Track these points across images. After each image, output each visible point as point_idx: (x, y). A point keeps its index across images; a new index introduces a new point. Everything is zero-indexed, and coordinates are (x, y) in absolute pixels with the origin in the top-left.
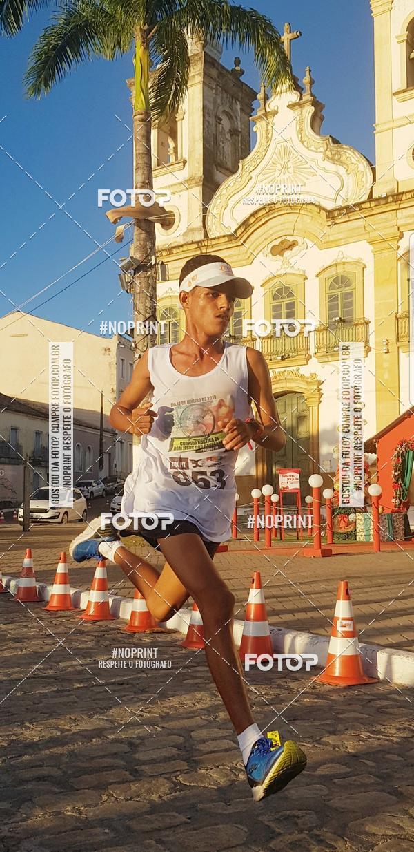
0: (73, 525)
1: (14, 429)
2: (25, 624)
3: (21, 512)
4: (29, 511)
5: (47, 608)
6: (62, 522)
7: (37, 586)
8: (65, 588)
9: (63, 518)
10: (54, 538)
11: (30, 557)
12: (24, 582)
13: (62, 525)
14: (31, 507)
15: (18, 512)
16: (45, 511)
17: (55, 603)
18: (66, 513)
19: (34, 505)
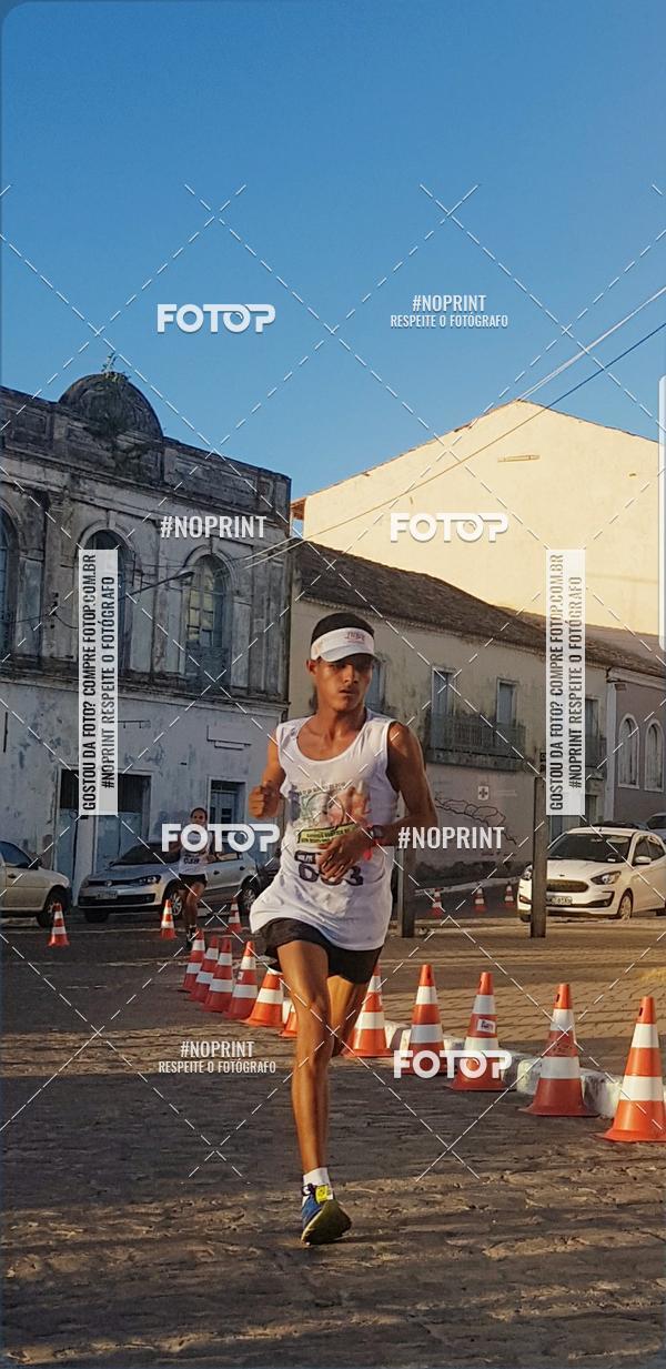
0: (645, 924)
1: (507, 686)
2: (562, 1173)
3: (526, 888)
4: (545, 888)
5: (608, 1135)
6: (618, 916)
7: (583, 1078)
8: (653, 1088)
9: (620, 906)
10: (605, 956)
11: (567, 1006)
12: (555, 1068)
13: (619, 923)
14: (549, 877)
15: (516, 887)
16: (582, 887)
17: (627, 1123)
18: (628, 892)
19: (557, 871)
